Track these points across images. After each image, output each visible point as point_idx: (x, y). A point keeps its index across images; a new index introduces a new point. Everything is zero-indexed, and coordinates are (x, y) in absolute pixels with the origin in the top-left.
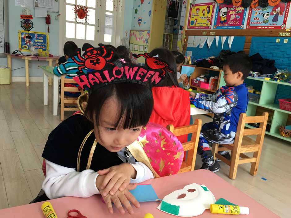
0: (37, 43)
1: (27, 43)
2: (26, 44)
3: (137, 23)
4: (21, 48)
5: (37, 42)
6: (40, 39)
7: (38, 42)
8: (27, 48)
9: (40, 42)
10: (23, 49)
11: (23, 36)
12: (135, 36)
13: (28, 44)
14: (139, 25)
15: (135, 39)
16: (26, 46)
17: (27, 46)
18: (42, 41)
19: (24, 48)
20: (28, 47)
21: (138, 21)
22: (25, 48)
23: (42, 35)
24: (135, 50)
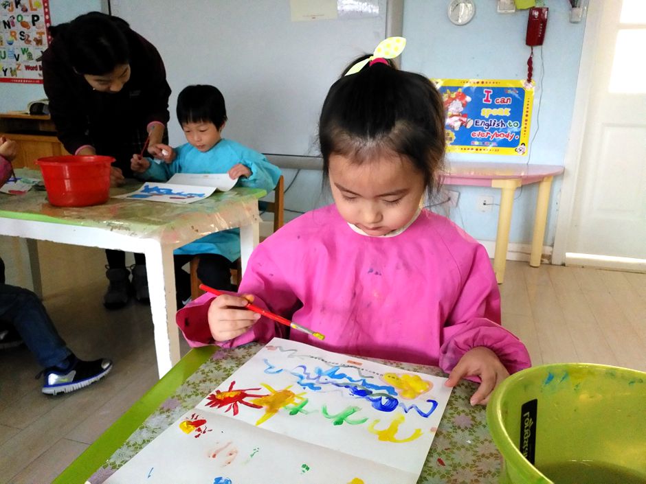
0: (487, 120)
5: (487, 117)
6: (498, 107)
7: (491, 116)
8: (451, 139)
9: (498, 117)
17: (452, 135)
18: (506, 112)
20: (454, 138)
23: (510, 92)
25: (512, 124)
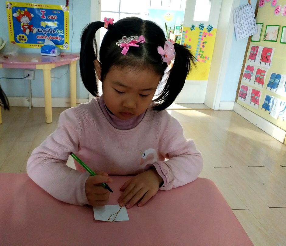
1: (25, 30)
2: (24, 32)
4: (14, 40)
5: (44, 27)
6: (50, 21)
7: (47, 26)
8: (25, 40)
9: (51, 27)
10: (19, 42)
11: (16, 15)
13: (28, 31)
16: (23, 37)
17: (25, 37)
19: (20, 39)
20: (27, 39)
22: (22, 40)
23: (55, 12)
24: (267, 39)
25: (59, 31)
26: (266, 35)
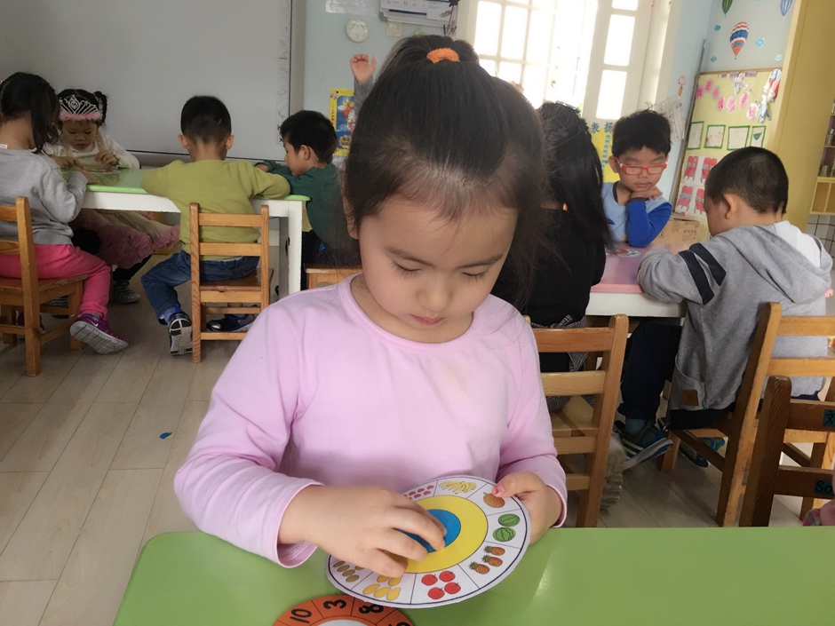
3: (729, 45)
11: (341, 108)
12: (716, 93)
14: (736, 52)
15: (715, 103)
19: (343, 144)
21: (732, 38)
22: (346, 144)
24: (708, 145)
26: (707, 139)
